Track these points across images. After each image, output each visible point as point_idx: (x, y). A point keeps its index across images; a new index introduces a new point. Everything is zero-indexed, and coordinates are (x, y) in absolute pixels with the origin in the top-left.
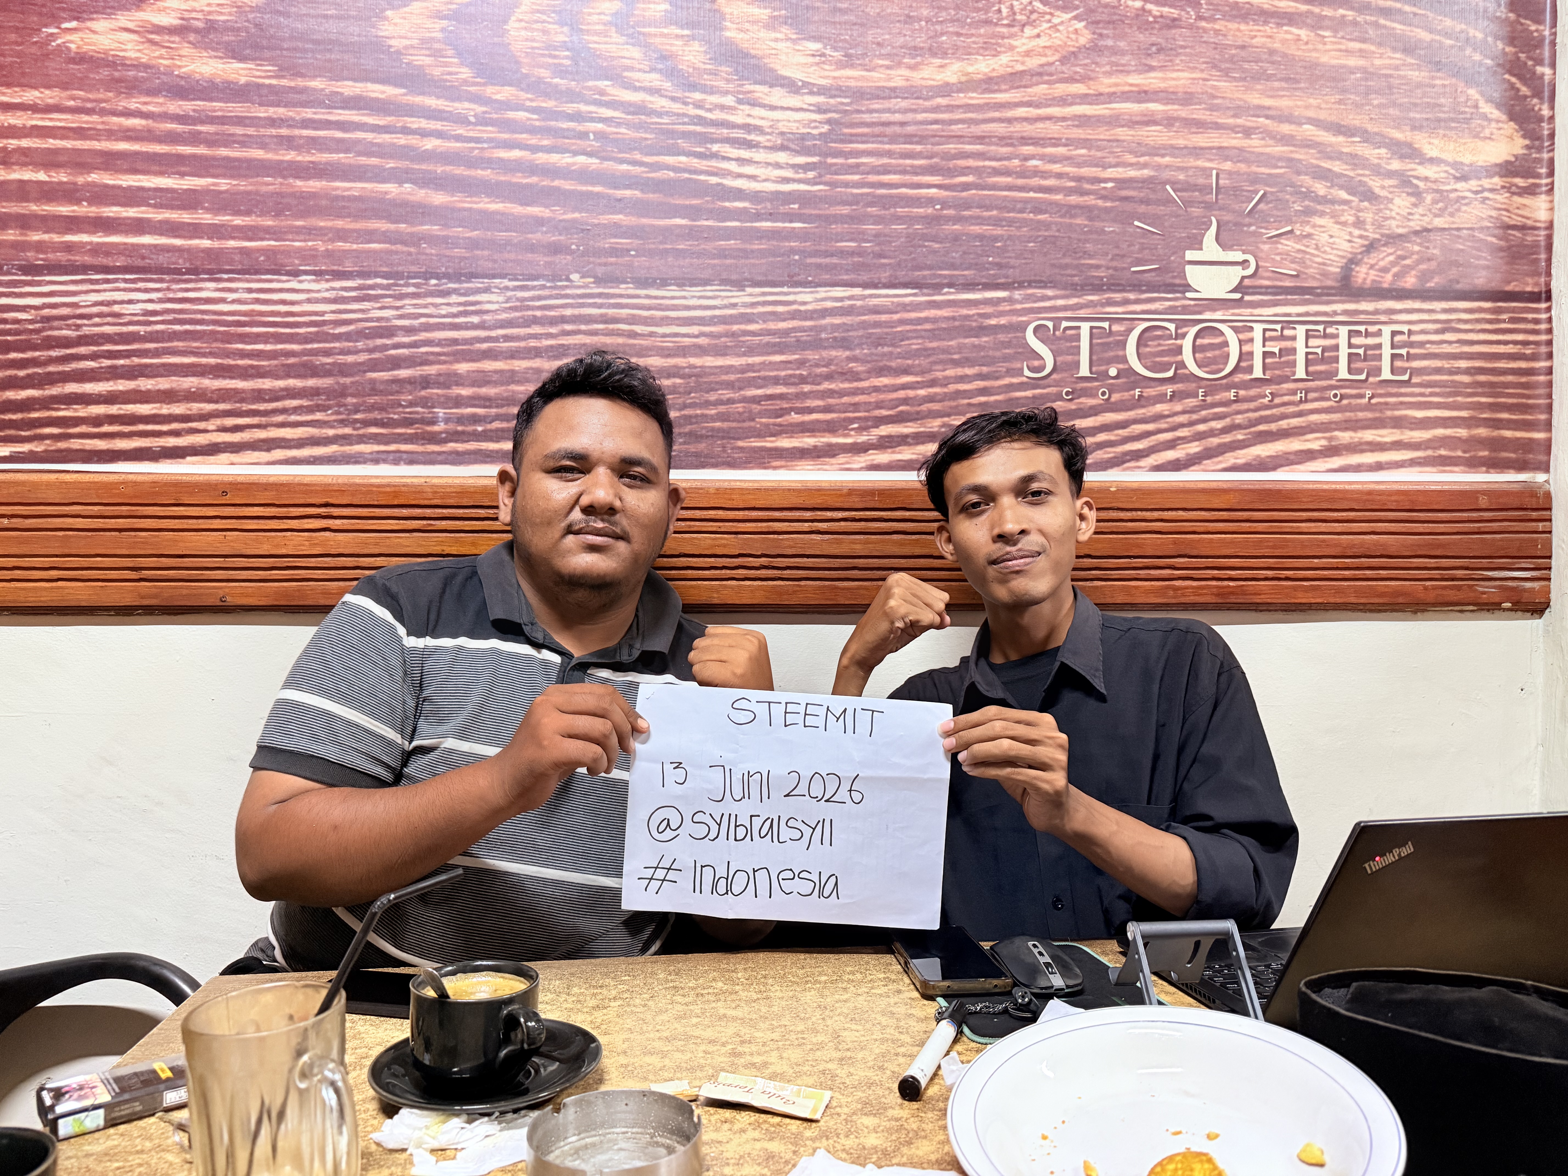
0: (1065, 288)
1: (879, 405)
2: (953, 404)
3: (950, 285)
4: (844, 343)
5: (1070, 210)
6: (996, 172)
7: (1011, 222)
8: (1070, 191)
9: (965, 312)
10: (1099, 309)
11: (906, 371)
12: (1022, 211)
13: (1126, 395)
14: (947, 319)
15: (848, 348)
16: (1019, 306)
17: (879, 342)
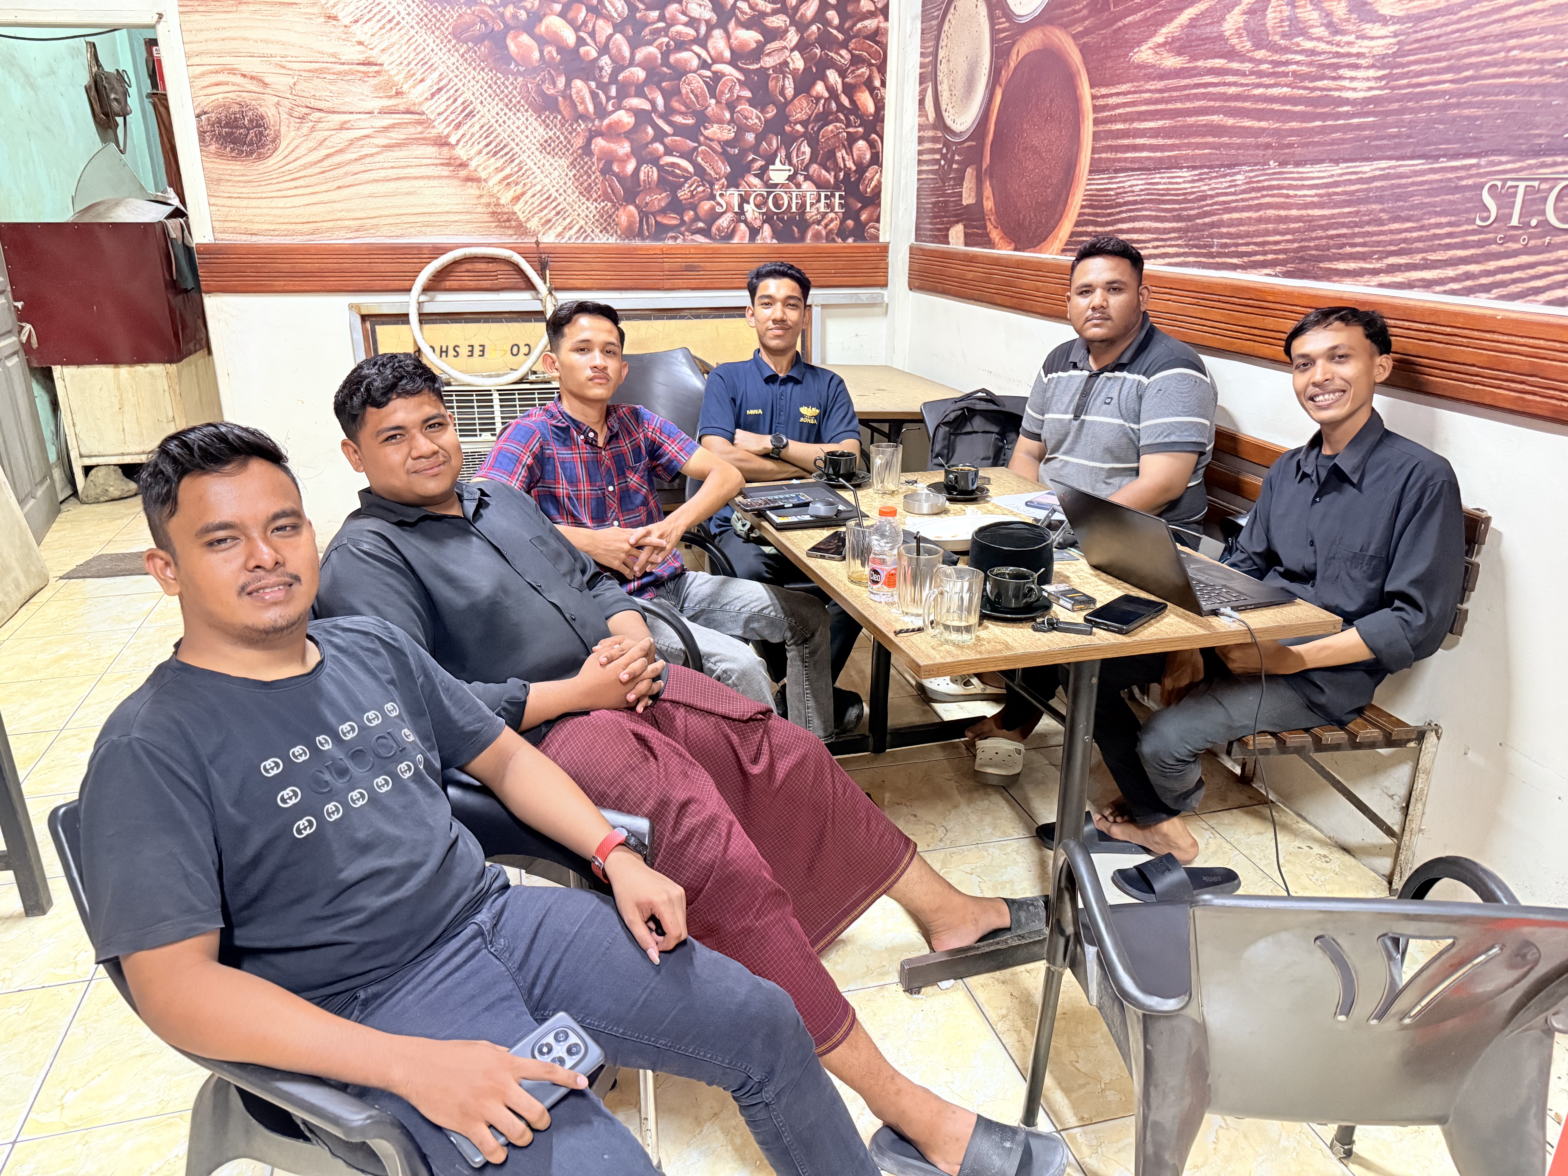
0: (1514, 155)
1: (1391, 243)
2: (1430, 243)
3: (1444, 156)
4: (1379, 200)
5: (1530, 89)
6: (1489, 65)
7: (1489, 104)
8: (1533, 73)
9: (1449, 175)
10: (1534, 171)
11: (1408, 219)
12: (1497, 95)
13: (1539, 242)
14: (1438, 181)
15: (1382, 203)
16: (1482, 171)
17: (1399, 198)
